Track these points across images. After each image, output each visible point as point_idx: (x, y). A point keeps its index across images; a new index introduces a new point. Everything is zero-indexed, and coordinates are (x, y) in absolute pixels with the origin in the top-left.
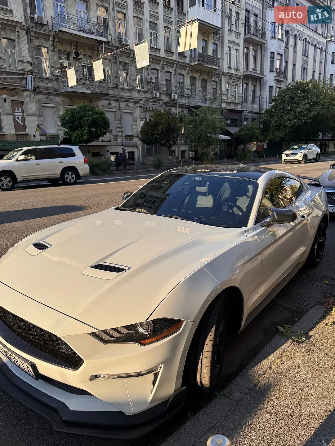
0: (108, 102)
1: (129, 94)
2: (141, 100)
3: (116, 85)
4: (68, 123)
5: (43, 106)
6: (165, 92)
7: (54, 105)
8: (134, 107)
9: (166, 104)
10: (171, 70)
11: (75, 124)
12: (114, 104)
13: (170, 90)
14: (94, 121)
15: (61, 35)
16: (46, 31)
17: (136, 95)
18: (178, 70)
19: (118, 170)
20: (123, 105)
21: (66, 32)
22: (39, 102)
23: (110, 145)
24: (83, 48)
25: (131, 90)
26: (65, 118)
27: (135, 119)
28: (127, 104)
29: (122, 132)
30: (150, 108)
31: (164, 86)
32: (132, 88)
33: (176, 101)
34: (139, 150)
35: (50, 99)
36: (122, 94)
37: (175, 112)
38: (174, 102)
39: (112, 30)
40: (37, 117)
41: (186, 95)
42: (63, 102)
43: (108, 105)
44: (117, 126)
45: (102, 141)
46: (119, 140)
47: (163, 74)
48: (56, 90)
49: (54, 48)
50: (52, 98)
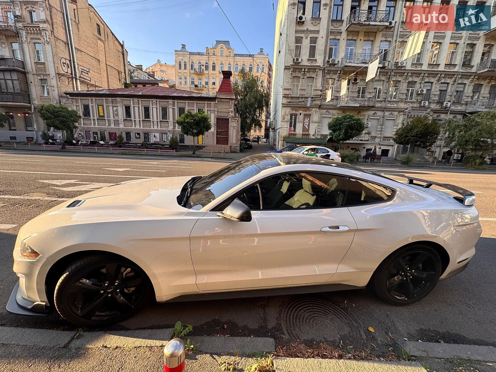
0: (374, 112)
1: (395, 105)
2: (407, 109)
3: (384, 99)
4: (332, 127)
5: (323, 117)
6: (436, 101)
7: (331, 116)
8: (398, 115)
9: (435, 111)
10: (448, 81)
11: (336, 127)
12: (379, 113)
13: (444, 99)
14: (350, 125)
15: (346, 69)
16: (336, 68)
17: (402, 105)
18: (458, 80)
19: (365, 162)
20: (387, 113)
21: (350, 66)
22: (321, 114)
23: (368, 144)
24: (362, 75)
25: (398, 102)
26: (330, 124)
27: (397, 124)
28: (392, 113)
29: (381, 134)
30: (414, 115)
31: (437, 96)
32: (400, 100)
33: (448, 108)
34: (394, 149)
35: (329, 112)
36: (389, 105)
37: (444, 118)
38: (445, 109)
39: (391, 57)
40: (317, 124)
41: (463, 103)
42: (338, 114)
43: (374, 114)
44: (378, 130)
45: (360, 140)
46: (377, 140)
47: (438, 86)
48: (334, 106)
49: (339, 79)
50: (331, 111)
